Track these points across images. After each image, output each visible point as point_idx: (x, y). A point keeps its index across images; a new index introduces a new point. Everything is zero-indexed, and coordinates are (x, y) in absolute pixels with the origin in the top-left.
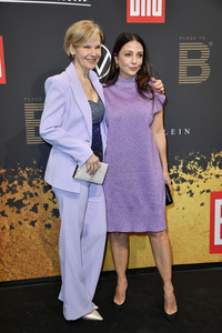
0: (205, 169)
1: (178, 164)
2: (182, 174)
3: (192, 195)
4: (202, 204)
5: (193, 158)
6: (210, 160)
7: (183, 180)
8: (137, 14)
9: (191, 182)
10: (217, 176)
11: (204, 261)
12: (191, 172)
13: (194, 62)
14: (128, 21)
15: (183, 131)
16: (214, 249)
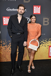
0: (48, 41)
1: (43, 40)
2: (43, 42)
3: (45, 46)
4: (47, 48)
5: (46, 39)
6: (49, 40)
7: (44, 44)
8: (35, 13)
9: (45, 44)
10: (50, 43)
11: (47, 59)
12: (45, 42)
13: (46, 21)
14: (34, 14)
15: (44, 34)
16: (49, 57)
